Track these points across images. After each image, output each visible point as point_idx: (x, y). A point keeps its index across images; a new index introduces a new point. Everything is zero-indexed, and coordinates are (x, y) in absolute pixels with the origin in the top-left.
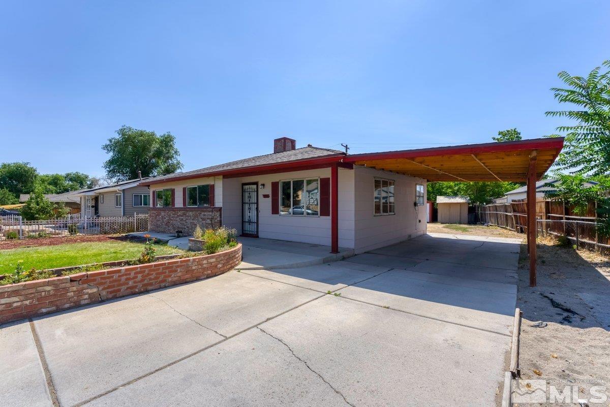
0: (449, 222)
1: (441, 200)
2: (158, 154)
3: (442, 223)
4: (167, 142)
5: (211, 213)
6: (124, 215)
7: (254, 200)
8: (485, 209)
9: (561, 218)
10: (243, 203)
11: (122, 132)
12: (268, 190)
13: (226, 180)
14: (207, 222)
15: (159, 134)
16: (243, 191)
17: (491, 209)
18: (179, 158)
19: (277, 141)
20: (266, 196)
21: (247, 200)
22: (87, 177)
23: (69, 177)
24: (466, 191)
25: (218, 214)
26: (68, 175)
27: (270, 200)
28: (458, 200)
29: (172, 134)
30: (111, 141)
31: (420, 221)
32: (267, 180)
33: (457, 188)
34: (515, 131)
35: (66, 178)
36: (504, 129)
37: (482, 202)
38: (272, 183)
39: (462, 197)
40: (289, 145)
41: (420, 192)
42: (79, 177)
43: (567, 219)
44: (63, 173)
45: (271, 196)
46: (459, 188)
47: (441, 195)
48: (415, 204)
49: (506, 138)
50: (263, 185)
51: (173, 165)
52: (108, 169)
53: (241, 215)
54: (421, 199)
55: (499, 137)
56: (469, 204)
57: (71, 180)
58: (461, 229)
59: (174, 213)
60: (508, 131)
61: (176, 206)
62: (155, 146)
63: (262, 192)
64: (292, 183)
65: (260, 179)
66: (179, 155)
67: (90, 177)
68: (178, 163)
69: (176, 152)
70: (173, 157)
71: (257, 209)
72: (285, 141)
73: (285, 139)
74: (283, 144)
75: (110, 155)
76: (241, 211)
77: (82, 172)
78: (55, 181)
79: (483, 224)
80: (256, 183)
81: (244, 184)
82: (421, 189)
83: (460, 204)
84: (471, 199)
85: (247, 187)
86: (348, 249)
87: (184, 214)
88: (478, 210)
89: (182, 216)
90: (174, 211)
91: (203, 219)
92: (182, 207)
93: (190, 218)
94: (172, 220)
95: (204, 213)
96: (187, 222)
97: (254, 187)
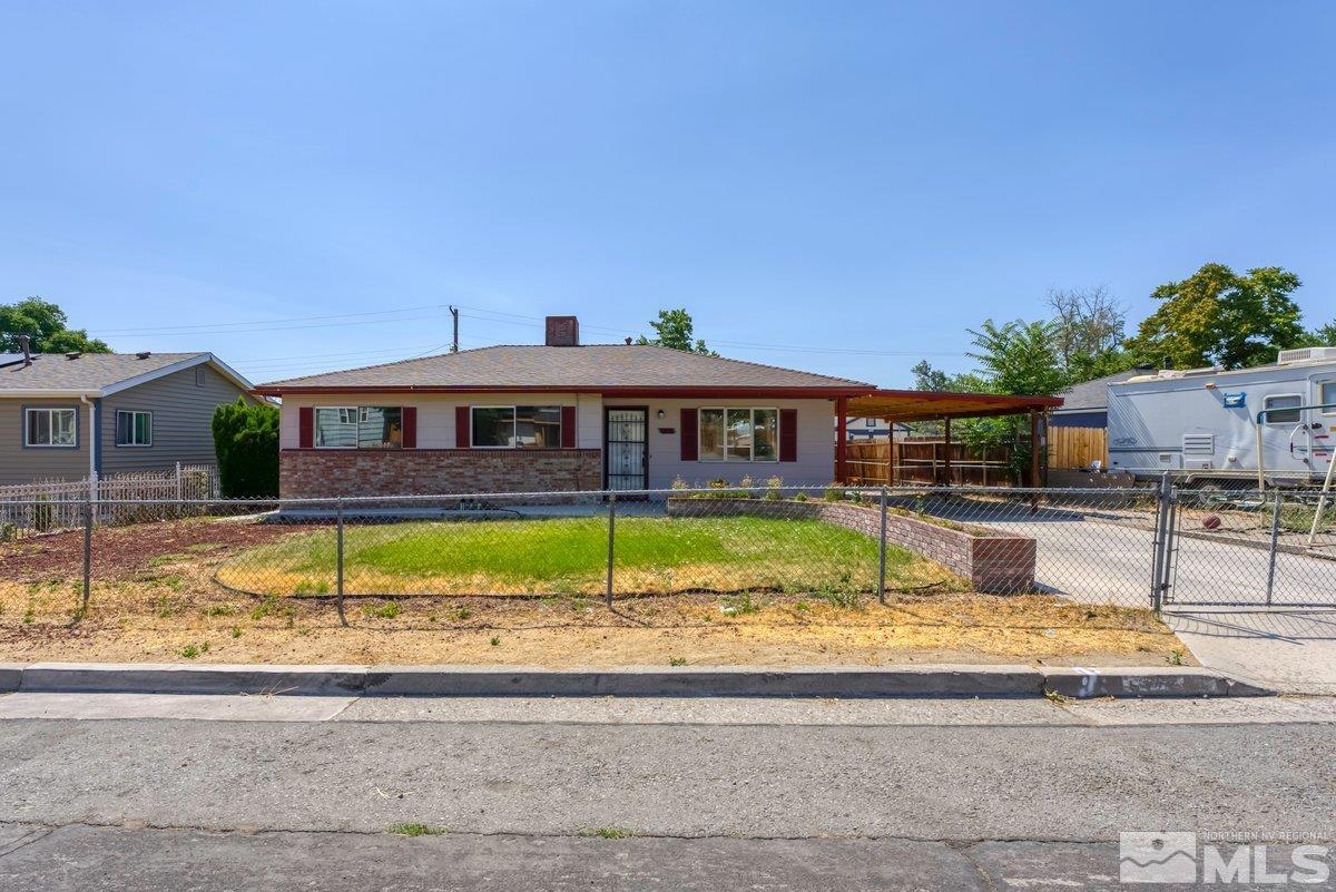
5: (571, 460)
7: (638, 435)
10: (608, 442)
14: (557, 477)
16: (608, 420)
20: (666, 431)
21: (617, 435)
25: (594, 461)
27: (677, 437)
38: (682, 410)
45: (678, 431)
50: (662, 412)
61: (424, 446)
63: (655, 423)
64: (725, 413)
65: (656, 404)
72: (574, 324)
74: (572, 329)
80: (645, 409)
81: (611, 409)
89: (461, 467)
90: (425, 456)
91: (542, 472)
92: (454, 447)
93: (491, 470)
94: (414, 478)
95: (546, 460)
96: (479, 480)
97: (639, 415)
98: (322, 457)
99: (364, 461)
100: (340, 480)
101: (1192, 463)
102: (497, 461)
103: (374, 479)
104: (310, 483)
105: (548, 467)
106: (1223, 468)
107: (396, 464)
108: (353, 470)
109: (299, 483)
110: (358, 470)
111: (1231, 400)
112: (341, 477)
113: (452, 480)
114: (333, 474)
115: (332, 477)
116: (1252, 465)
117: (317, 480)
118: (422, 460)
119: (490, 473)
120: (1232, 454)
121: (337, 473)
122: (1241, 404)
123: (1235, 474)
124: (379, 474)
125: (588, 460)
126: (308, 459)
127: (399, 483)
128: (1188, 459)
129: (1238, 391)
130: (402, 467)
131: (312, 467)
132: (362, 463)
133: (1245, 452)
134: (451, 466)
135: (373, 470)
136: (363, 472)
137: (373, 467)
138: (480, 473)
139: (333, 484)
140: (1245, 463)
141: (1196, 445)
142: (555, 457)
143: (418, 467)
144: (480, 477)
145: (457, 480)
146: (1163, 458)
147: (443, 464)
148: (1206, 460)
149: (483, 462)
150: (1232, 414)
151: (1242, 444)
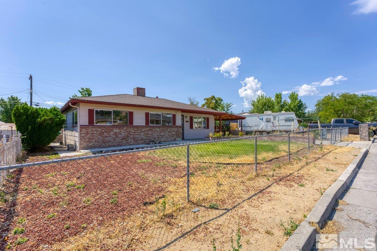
14: (172, 133)
20: (187, 121)
27: (189, 123)
38: (190, 117)
61: (135, 124)
63: (185, 119)
65: (185, 114)
71: (183, 127)
74: (144, 92)
80: (183, 116)
89: (148, 131)
90: (137, 128)
91: (169, 132)
92: (145, 125)
93: (156, 132)
94: (134, 135)
95: (170, 129)
96: (153, 135)
98: (99, 128)
99: (116, 129)
100: (107, 137)
101: (255, 129)
102: (158, 129)
103: (120, 136)
104: (94, 138)
105: (171, 131)
106: (260, 129)
107: (128, 130)
108: (112, 133)
109: (89, 139)
110: (114, 133)
111: (261, 119)
112: (108, 135)
113: (145, 135)
114: (104, 135)
115: (103, 136)
116: (264, 129)
117: (98, 137)
118: (136, 129)
119: (156, 133)
120: (261, 127)
121: (106, 134)
122: (262, 119)
123: (262, 130)
124: (122, 134)
125: (180, 129)
126: (94, 129)
127: (129, 137)
128: (254, 128)
129: (262, 117)
130: (130, 132)
131: (95, 132)
132: (115, 130)
133: (263, 127)
134: (145, 131)
135: (119, 133)
136: (116, 133)
137: (119, 132)
138: (153, 133)
139: (104, 138)
140: (263, 128)
141: (256, 126)
142: (172, 128)
143: (134, 131)
144: (153, 134)
145: (147, 135)
146: (250, 128)
147: (143, 130)
148: (257, 128)
149: (154, 130)
150: (261, 121)
151: (263, 125)
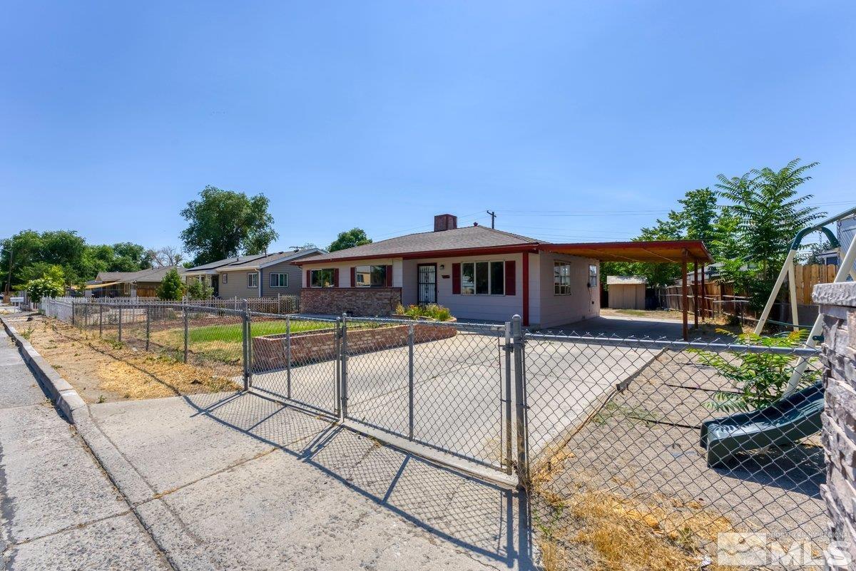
0: (622, 307)
1: (612, 280)
2: (249, 221)
3: (614, 309)
4: (259, 205)
5: (389, 293)
6: (262, 295)
7: (432, 279)
8: (664, 291)
9: (732, 299)
10: (419, 283)
11: (206, 194)
12: (449, 271)
13: (406, 261)
14: (384, 302)
15: (250, 196)
16: (418, 272)
17: (672, 291)
18: (273, 226)
19: (438, 219)
20: (445, 277)
21: (423, 280)
22: (141, 249)
23: (118, 249)
24: (643, 270)
25: (398, 294)
26: (117, 247)
27: (450, 280)
28: (634, 281)
29: (266, 196)
30: (190, 204)
31: (593, 303)
32: (449, 262)
33: (631, 266)
34: (707, 191)
35: (114, 250)
36: (693, 190)
37: (662, 284)
38: (453, 264)
39: (638, 277)
40: (451, 222)
41: (593, 272)
42: (131, 249)
43: (737, 299)
44: (110, 243)
45: (451, 276)
46: (635, 267)
47: (612, 274)
48: (589, 285)
49: (696, 199)
50: (443, 266)
51: (266, 235)
52: (185, 240)
53: (416, 295)
54: (594, 279)
55: (686, 199)
56: (647, 285)
57: (121, 253)
58: (636, 313)
59: (339, 293)
60: (698, 191)
61: (341, 286)
62: (246, 211)
63: (441, 273)
64: (475, 265)
65: (440, 261)
66: (273, 222)
67: (146, 249)
68: (273, 232)
69: (269, 219)
70: (265, 224)
71: (436, 289)
72: (447, 218)
73: (447, 216)
74: (445, 223)
75: (188, 223)
76: (416, 291)
77: (135, 242)
78: (102, 254)
79: (663, 309)
80: (435, 264)
81: (419, 265)
82: (594, 269)
83: (636, 285)
84: (649, 279)
85: (422, 268)
86: (535, 324)
87: (353, 294)
88: (658, 293)
89: (351, 296)
90: (340, 291)
91: (378, 299)
92: (350, 286)
93: (361, 298)
95: (380, 293)
96: (357, 303)
97: (432, 268)
98: (311, 291)
102: (363, 294)
104: (308, 303)
105: (380, 297)
107: (331, 294)
108: (319, 297)
109: (305, 303)
112: (317, 300)
113: (348, 302)
115: (314, 300)
117: (310, 301)
126: (308, 292)
127: (333, 304)
130: (333, 296)
131: (309, 296)
132: (322, 294)
134: (348, 296)
136: (322, 298)
137: (325, 296)
138: (357, 299)
139: (314, 303)
143: (338, 296)
147: (345, 294)
149: (358, 294)
